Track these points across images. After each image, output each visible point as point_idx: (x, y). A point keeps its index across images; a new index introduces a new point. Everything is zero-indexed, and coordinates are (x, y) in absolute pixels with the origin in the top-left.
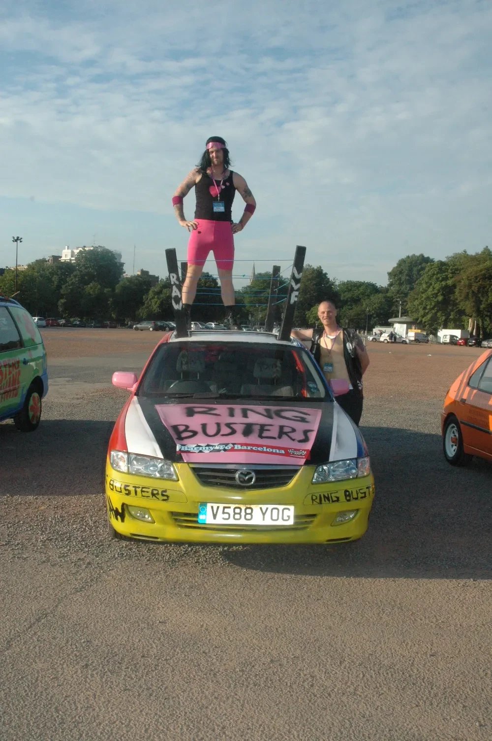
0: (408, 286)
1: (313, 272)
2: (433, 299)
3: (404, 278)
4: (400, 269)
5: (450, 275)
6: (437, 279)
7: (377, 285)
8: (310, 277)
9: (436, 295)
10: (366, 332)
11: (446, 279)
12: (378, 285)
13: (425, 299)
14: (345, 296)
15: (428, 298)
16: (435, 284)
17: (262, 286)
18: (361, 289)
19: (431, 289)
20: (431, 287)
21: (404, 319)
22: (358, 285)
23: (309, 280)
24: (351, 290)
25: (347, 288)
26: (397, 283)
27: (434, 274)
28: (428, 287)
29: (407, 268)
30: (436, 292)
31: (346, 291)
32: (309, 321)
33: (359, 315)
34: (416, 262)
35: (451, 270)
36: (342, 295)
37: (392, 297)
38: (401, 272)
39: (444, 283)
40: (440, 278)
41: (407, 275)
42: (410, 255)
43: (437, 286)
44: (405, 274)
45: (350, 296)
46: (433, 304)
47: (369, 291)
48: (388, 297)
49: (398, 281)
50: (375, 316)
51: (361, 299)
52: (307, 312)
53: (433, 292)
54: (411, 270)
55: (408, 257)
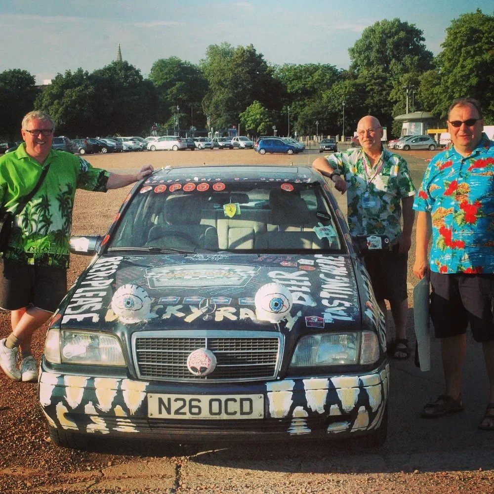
0: (381, 67)
1: (243, 55)
2: (464, 83)
3: (373, 55)
4: (367, 42)
5: (486, 47)
6: (468, 52)
7: (336, 68)
8: (239, 61)
9: (467, 77)
10: (343, 137)
11: (479, 52)
12: (339, 69)
13: (452, 83)
14: (293, 87)
15: (455, 83)
16: (465, 60)
17: (167, 79)
18: (316, 76)
19: (458, 69)
20: (459, 65)
21: (418, 115)
22: (311, 70)
23: (238, 65)
24: (301, 78)
25: (295, 75)
26: (365, 64)
27: (461, 47)
28: (454, 66)
29: (378, 40)
30: (467, 72)
31: (293, 79)
32: (246, 126)
33: (319, 113)
34: (390, 32)
35: (487, 38)
36: (289, 86)
37: (364, 84)
38: (369, 48)
39: (477, 58)
40: (472, 52)
41: (378, 51)
42: (380, 21)
43: (469, 64)
44: (374, 49)
45: (301, 86)
46: (465, 90)
47: (328, 77)
48: (359, 85)
49: (366, 61)
50: (343, 113)
51: (317, 89)
52: (241, 114)
53: (463, 73)
54: (383, 43)
55: (378, 24)
